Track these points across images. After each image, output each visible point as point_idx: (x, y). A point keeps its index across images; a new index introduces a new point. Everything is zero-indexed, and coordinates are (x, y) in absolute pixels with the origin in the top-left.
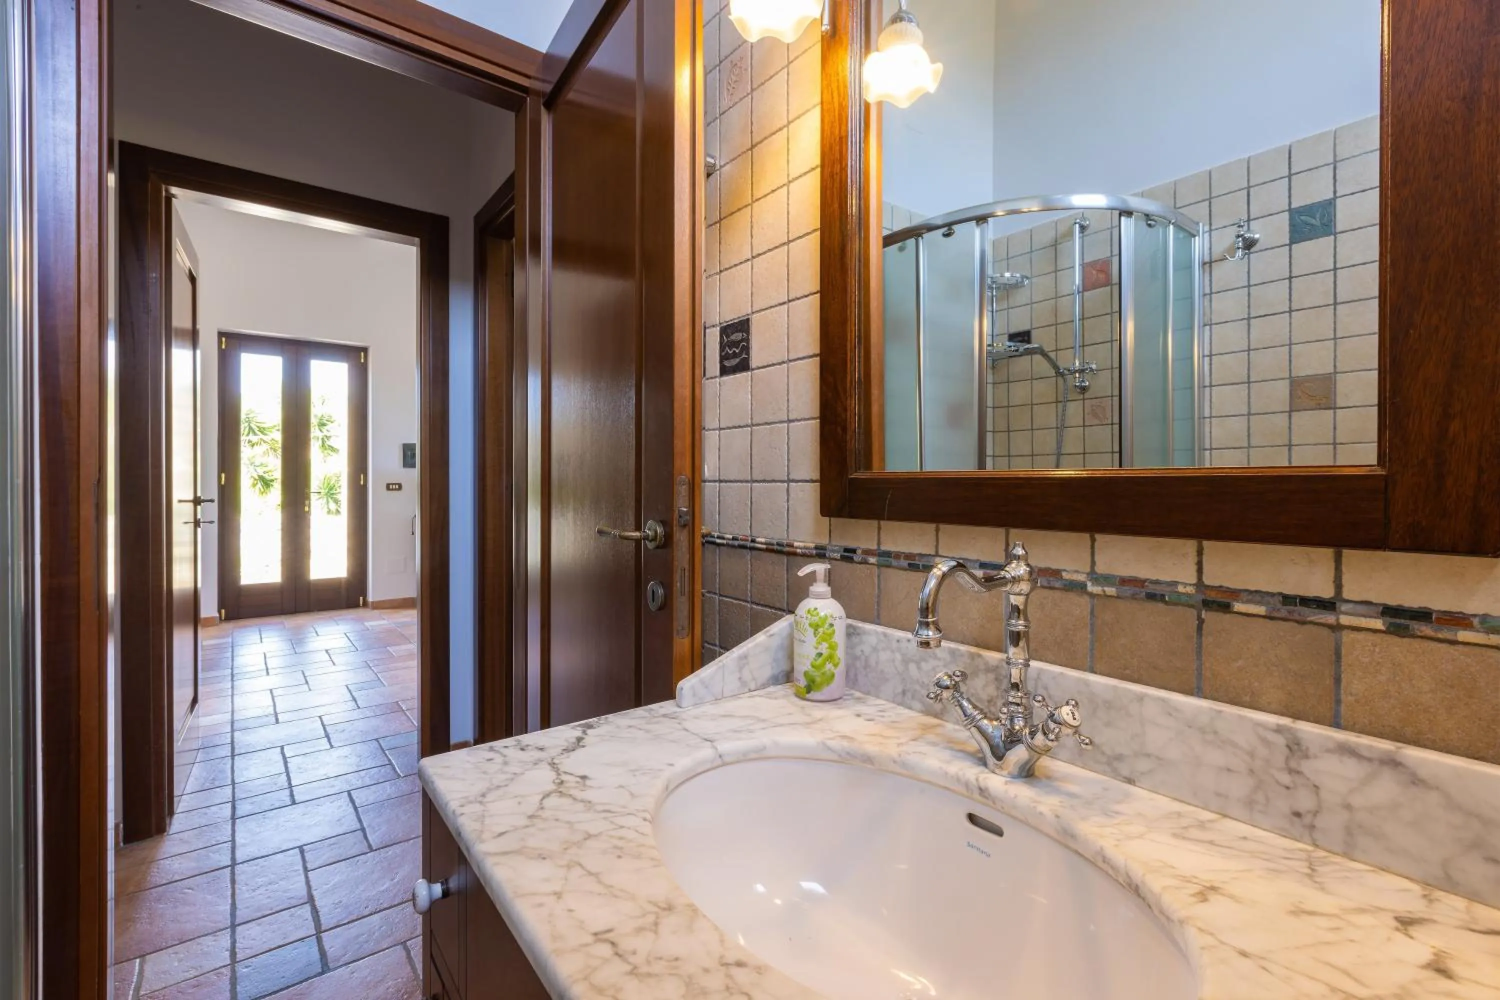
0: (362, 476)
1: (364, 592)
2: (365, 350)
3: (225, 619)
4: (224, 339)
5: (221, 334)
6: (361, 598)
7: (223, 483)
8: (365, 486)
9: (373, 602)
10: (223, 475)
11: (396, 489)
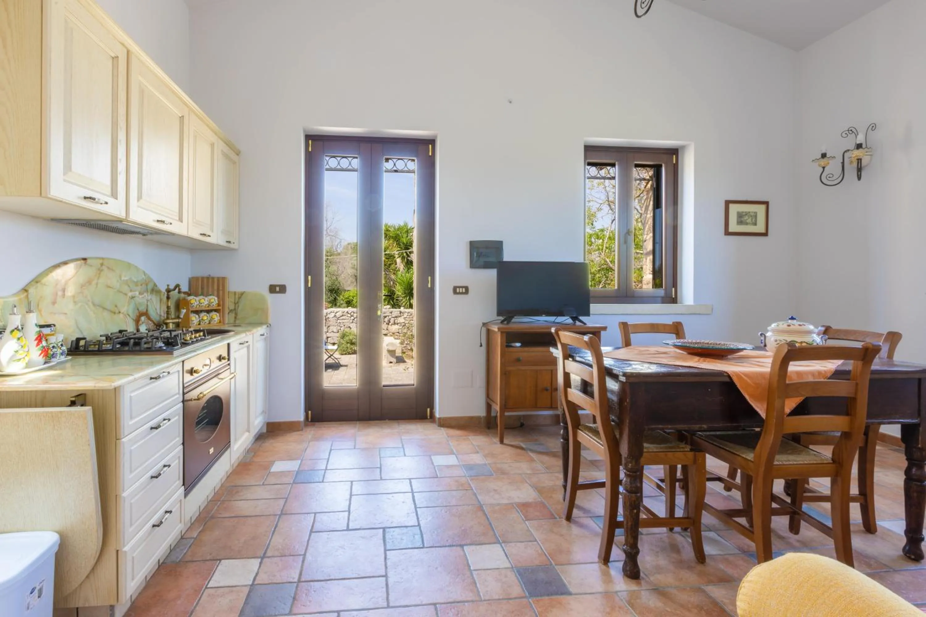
0: (430, 278)
1: (431, 404)
2: (432, 142)
3: (312, 421)
4: (310, 142)
5: (308, 137)
6: (428, 410)
7: (309, 285)
8: (432, 290)
9: (440, 419)
10: (310, 277)
11: (462, 293)
